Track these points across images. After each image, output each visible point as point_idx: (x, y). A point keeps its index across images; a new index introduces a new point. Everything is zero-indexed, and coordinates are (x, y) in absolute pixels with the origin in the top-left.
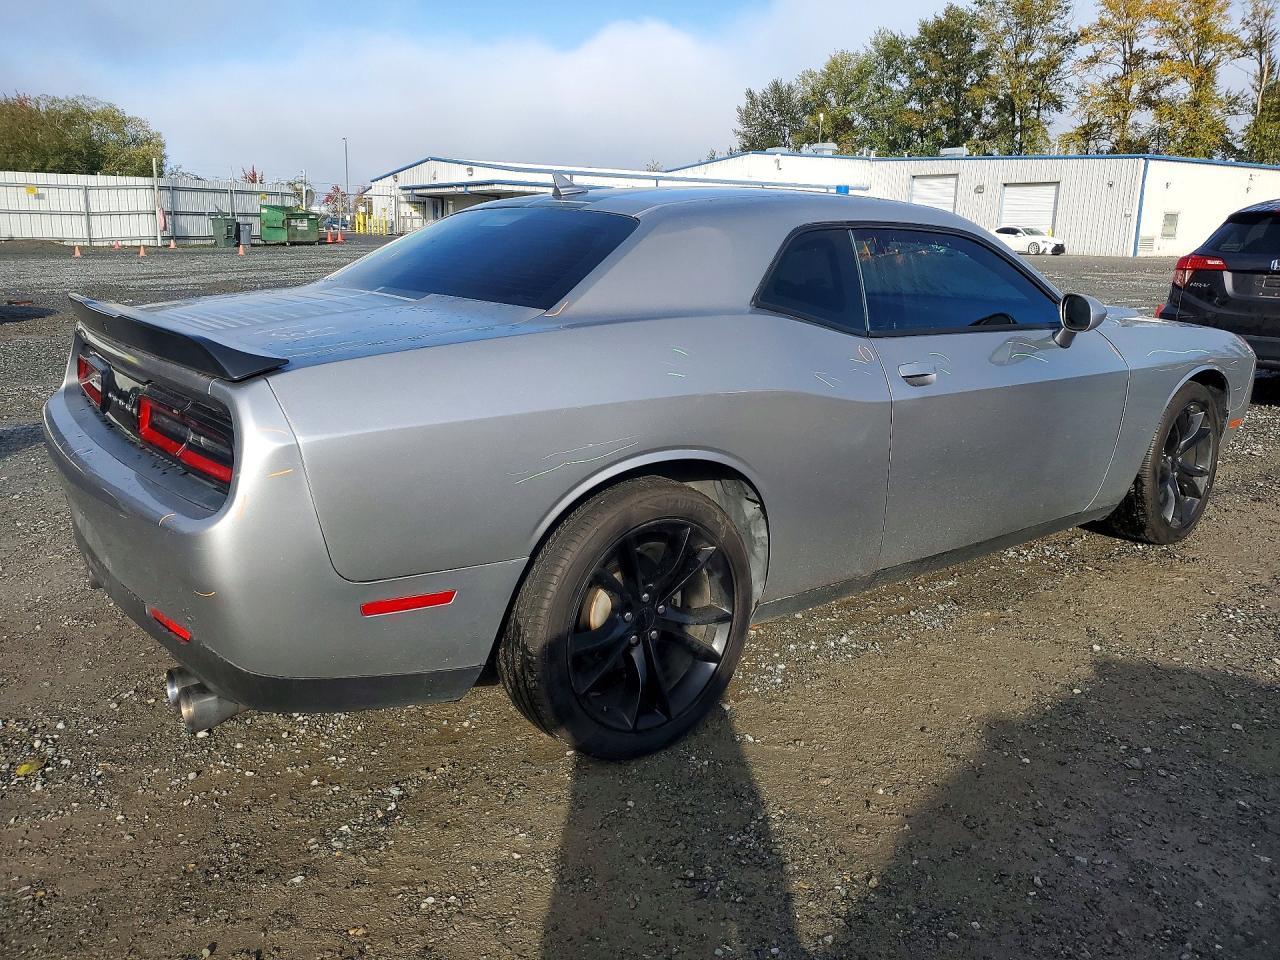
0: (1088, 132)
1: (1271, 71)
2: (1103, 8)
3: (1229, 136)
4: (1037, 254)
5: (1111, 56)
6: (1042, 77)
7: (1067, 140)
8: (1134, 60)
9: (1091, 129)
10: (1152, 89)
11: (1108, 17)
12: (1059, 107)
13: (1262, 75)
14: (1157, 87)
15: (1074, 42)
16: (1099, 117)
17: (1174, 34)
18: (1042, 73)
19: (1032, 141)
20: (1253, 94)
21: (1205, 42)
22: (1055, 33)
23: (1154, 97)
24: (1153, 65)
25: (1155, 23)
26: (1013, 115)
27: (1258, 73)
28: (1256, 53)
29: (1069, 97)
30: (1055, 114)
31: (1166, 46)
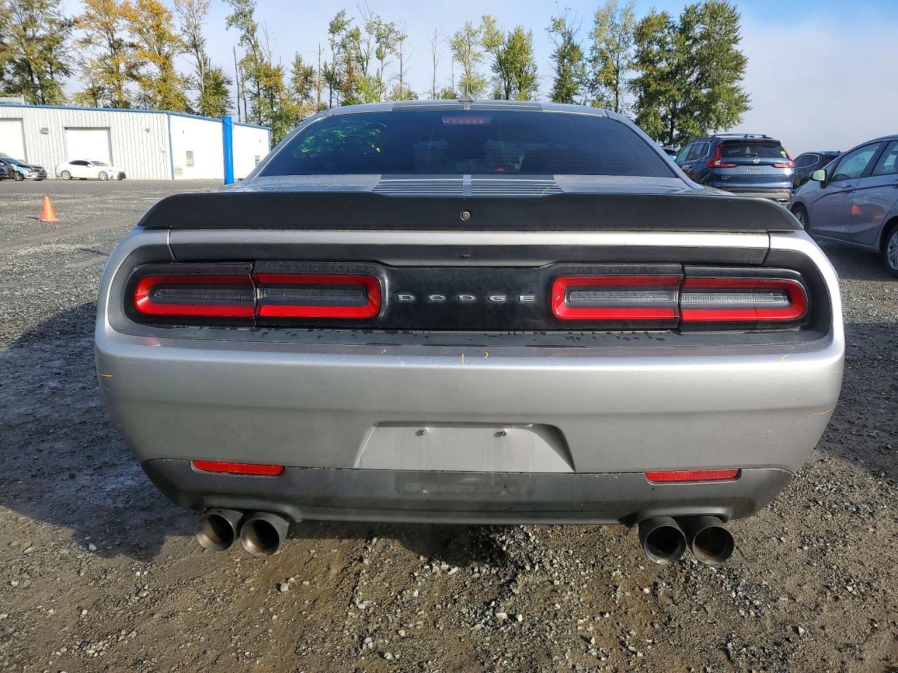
0: (95, 93)
1: (205, 64)
2: (87, 5)
3: (189, 103)
4: (107, 179)
5: (100, 40)
6: (50, 49)
7: (81, 97)
8: (116, 45)
9: (97, 91)
10: (134, 67)
11: (92, 12)
12: (67, 72)
13: (201, 66)
14: (135, 66)
15: (70, 26)
16: (101, 83)
17: (140, 32)
18: (50, 45)
19: (52, 97)
20: (197, 77)
21: (162, 39)
22: (53, 18)
23: (135, 73)
24: (130, 51)
25: (126, 22)
26: (32, 75)
27: (198, 64)
28: (194, 50)
29: (73, 66)
30: (65, 78)
31: (136, 39)
